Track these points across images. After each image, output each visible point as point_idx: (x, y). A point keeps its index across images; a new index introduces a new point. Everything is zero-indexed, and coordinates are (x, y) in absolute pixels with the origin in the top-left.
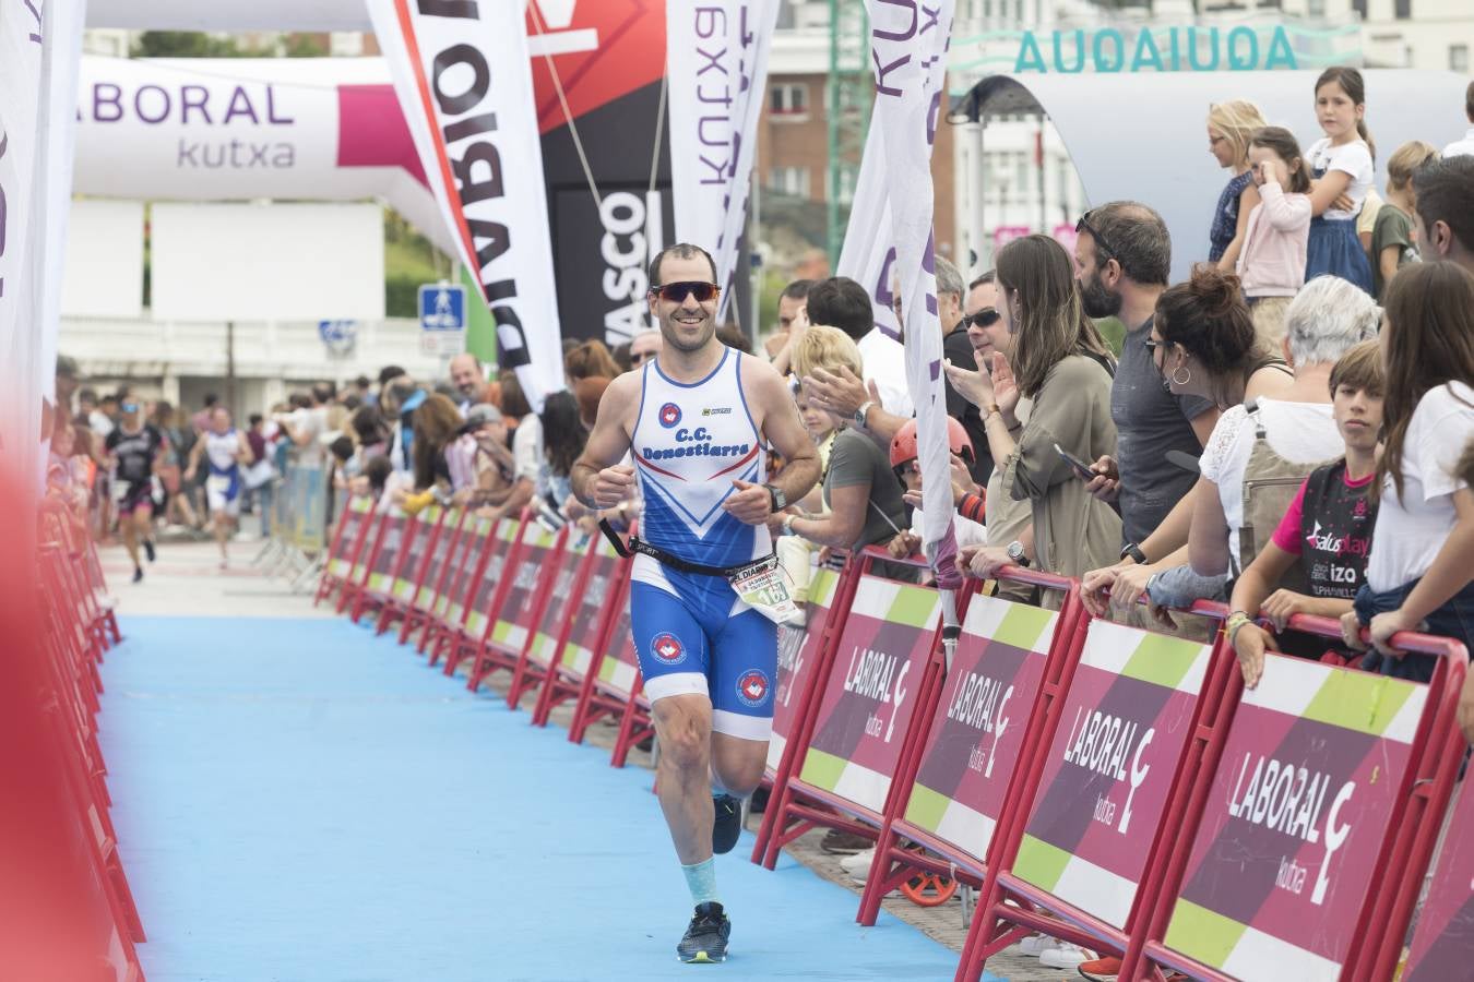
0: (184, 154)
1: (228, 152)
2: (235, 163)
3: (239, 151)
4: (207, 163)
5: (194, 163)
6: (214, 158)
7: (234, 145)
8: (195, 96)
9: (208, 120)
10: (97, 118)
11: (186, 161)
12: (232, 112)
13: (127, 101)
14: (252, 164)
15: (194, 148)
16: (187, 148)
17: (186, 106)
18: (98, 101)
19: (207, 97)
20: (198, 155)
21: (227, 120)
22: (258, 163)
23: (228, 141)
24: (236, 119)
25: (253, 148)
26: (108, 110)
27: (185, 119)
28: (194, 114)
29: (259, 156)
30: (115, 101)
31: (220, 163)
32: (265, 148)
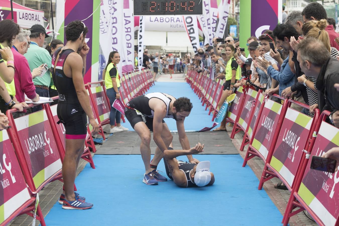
0: (171, 26)
1: (176, 26)
2: (177, 27)
3: (178, 26)
4: (174, 27)
5: (172, 27)
6: (175, 26)
7: (177, 25)
8: (172, 19)
9: (174, 22)
10: (161, 22)
11: (171, 27)
12: (177, 21)
13: (164, 20)
14: (179, 27)
15: (172, 25)
16: (171, 25)
17: (171, 20)
18: (161, 20)
19: (174, 19)
20: (173, 26)
21: (176, 22)
22: (180, 27)
23: (176, 24)
24: (177, 22)
25: (179, 25)
26: (162, 21)
27: (171, 22)
28: (172, 21)
29: (180, 26)
30: (163, 20)
31: (175, 27)
32: (181, 25)
